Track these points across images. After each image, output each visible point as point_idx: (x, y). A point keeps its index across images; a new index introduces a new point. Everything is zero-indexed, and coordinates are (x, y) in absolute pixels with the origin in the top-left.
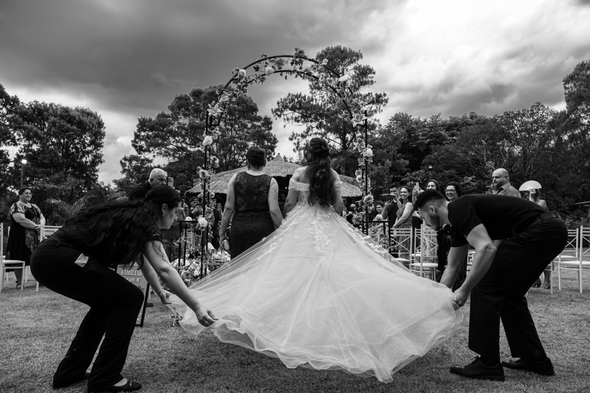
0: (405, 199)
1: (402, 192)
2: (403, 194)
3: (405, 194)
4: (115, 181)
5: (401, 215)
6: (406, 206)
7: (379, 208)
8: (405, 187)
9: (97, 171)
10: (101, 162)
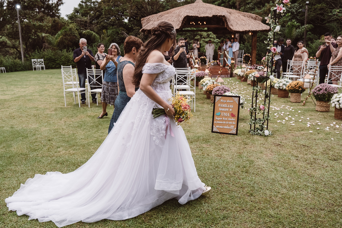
0: (340, 45)
1: (338, 40)
2: (338, 41)
3: (340, 41)
4: (67, 16)
5: (336, 56)
6: (340, 50)
7: (301, 44)
8: (340, 36)
9: (59, 10)
10: (63, 3)
